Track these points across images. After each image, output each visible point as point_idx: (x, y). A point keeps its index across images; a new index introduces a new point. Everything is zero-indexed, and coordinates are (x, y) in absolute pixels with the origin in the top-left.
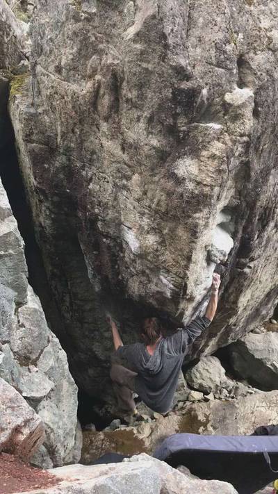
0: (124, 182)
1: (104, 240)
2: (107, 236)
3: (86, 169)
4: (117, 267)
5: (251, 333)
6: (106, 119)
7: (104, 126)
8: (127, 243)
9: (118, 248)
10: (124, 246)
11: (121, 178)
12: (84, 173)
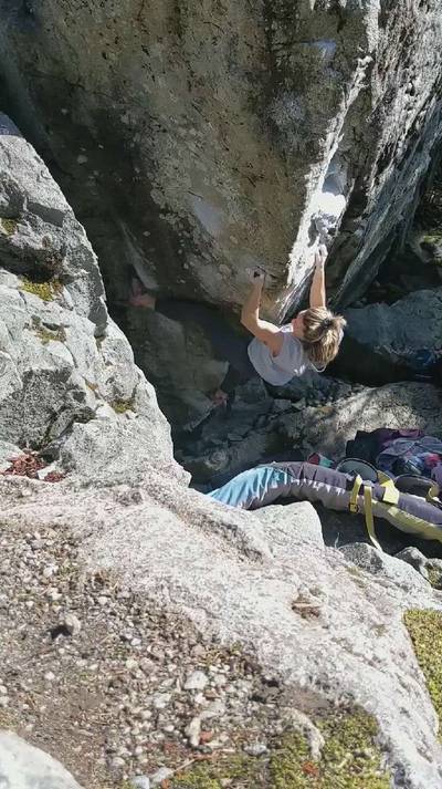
0: (193, 132)
1: (161, 216)
2: (165, 212)
3: (128, 112)
4: (180, 252)
5: (349, 309)
6: (160, 40)
7: (157, 49)
8: (195, 217)
9: (181, 226)
10: (192, 221)
11: (186, 126)
12: (125, 119)
